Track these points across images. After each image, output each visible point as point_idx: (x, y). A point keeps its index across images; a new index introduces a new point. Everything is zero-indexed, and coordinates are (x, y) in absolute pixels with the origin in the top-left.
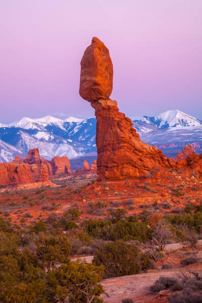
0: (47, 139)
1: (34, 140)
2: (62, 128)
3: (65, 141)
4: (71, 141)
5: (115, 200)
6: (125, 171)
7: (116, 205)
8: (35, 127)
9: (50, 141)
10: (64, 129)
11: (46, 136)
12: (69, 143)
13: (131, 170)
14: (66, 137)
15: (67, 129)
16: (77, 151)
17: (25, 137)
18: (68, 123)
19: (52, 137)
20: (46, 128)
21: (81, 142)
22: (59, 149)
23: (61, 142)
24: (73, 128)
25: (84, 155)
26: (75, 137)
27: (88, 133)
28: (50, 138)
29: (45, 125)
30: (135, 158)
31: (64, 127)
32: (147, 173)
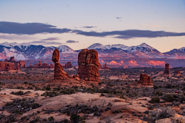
0: (14, 51)
1: (9, 51)
2: (20, 48)
3: (21, 53)
4: (23, 53)
5: (58, 84)
6: (60, 78)
7: (58, 85)
8: (10, 46)
9: (15, 52)
10: (21, 48)
11: (14, 50)
12: (22, 54)
13: (61, 78)
14: (22, 51)
15: (22, 48)
16: (25, 57)
17: (6, 49)
18: (23, 46)
19: (16, 51)
20: (14, 47)
21: (27, 54)
22: (18, 55)
23: (19, 53)
24: (24, 48)
25: (28, 59)
26: (25, 52)
27: (30, 50)
28: (15, 51)
29: (14, 46)
30: (63, 75)
31: (21, 47)
32: (65, 78)
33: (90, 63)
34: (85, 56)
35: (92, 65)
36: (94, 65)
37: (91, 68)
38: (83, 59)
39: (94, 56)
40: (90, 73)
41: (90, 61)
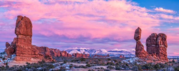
6: (143, 55)
30: (145, 53)
32: (147, 56)
33: (160, 45)
34: (155, 39)
35: (162, 46)
36: (164, 46)
37: (161, 48)
38: (154, 41)
39: (163, 38)
40: (161, 53)
41: (160, 43)
